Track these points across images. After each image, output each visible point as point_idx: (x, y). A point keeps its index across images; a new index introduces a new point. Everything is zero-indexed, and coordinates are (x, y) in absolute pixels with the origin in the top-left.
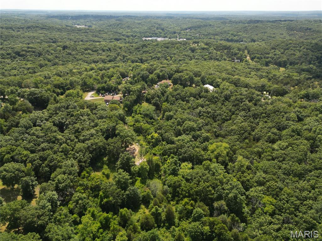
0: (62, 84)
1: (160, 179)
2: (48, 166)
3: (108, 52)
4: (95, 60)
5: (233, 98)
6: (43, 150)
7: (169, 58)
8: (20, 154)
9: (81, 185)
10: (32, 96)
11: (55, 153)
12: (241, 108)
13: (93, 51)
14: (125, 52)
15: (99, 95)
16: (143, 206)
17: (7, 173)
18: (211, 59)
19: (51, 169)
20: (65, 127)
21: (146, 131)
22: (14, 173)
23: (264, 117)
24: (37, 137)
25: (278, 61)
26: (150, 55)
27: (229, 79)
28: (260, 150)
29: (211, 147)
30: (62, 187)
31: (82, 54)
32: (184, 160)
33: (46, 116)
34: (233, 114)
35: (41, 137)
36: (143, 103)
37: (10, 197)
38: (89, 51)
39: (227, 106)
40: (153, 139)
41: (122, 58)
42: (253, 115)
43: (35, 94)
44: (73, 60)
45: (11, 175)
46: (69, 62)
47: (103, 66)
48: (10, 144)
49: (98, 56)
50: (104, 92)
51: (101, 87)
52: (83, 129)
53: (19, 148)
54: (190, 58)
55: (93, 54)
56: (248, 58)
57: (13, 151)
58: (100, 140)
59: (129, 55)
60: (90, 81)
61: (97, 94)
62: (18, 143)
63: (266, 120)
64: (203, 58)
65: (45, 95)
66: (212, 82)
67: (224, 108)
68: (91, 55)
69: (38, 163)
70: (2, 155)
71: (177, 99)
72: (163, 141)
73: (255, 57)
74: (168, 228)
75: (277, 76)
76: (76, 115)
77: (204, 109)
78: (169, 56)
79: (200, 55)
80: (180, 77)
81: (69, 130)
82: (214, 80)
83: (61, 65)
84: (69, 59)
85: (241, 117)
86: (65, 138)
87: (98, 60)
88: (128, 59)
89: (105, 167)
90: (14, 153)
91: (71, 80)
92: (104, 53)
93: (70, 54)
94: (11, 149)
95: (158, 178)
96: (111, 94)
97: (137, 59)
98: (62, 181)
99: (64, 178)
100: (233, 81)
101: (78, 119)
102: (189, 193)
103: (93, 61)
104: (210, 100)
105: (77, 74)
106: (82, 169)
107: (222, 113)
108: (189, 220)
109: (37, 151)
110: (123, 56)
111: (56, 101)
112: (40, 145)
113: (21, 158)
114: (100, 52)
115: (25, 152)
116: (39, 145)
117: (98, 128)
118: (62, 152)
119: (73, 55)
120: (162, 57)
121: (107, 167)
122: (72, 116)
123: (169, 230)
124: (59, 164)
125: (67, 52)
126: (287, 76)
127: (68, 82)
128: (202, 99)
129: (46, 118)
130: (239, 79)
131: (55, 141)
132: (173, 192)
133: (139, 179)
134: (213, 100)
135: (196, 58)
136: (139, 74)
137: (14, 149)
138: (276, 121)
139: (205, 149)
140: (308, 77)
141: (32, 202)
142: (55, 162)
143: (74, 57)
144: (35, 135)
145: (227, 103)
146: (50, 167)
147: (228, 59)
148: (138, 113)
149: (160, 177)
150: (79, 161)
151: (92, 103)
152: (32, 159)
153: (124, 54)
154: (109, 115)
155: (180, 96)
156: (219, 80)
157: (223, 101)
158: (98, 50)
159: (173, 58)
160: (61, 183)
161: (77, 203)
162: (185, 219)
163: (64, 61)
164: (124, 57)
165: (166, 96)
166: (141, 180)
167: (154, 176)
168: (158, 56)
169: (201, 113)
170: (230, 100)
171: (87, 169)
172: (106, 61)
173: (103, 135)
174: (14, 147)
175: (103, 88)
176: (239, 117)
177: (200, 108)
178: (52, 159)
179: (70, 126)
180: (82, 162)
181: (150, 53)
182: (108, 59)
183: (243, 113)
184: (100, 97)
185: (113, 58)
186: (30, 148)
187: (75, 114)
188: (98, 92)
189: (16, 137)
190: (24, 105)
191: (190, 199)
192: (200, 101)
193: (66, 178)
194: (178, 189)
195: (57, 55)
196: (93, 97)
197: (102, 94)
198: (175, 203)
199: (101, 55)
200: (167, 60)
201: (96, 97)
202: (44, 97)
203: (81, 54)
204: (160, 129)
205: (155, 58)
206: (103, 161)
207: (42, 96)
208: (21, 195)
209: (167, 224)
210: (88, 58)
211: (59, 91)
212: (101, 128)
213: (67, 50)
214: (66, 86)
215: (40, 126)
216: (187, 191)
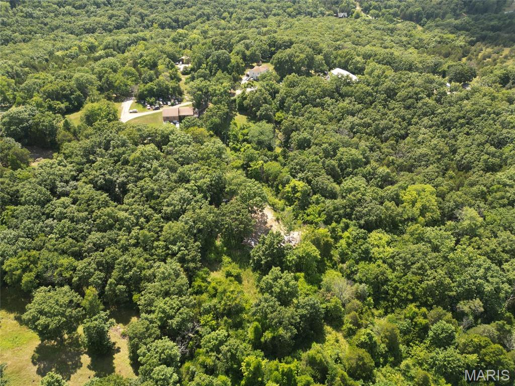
0: (64, 89)
1: (337, 268)
2: (120, 280)
3: (107, 8)
4: (87, 26)
5: (402, 93)
6: (98, 247)
7: (226, 14)
8: (53, 265)
9: (207, 312)
10: (18, 127)
11: (125, 249)
12: (420, 112)
13: (76, 8)
14: (141, 6)
15: (144, 106)
16: (328, 328)
17: (49, 320)
18: (299, 13)
19: (128, 286)
20: (117, 189)
21: (276, 177)
22: (63, 315)
23: (462, 125)
24: (72, 220)
25: (408, 12)
26: (191, 9)
27: (376, 55)
28: (485, 189)
29: (406, 196)
30: (177, 326)
31: (56, 16)
32: (369, 227)
33: (71, 171)
34: (410, 124)
35: (84, 220)
36: (236, 115)
37: (64, 362)
38: (68, 7)
39: (393, 109)
40: (298, 191)
41: (139, 20)
42: (442, 123)
43: (22, 121)
44: (42, 28)
45: (60, 321)
46: (36, 33)
47: (114, 40)
48: (22, 248)
49: (89, 17)
50: (153, 99)
51: (147, 90)
52: (161, 191)
53: (44, 252)
54: (262, 13)
55: (78, 15)
56: (358, 8)
57: (35, 262)
58: (205, 211)
59: (152, 13)
60: (118, 78)
61: (141, 106)
62: (38, 242)
63: (467, 130)
64: (285, 11)
65: (44, 121)
66: (347, 62)
67: (391, 115)
68: (75, 15)
69: (99, 279)
70: (15, 275)
71: (304, 105)
72: (315, 193)
73: (370, 6)
74: (395, 364)
75: (425, 42)
76: (134, 160)
77: (356, 120)
78: (225, 11)
79: (279, 7)
80: (290, 56)
81: (133, 197)
82: (350, 59)
83: (20, 42)
84: (33, 26)
85: (426, 128)
86: (131, 214)
87: (93, 27)
88: (152, 22)
89: (226, 259)
90: (40, 267)
91: (77, 79)
92: (100, 11)
93: (30, 16)
94: (29, 260)
95: (333, 268)
96: (169, 103)
97: (169, 20)
98: (172, 312)
99: (175, 305)
100: (384, 59)
101: (142, 169)
102: (413, 294)
103: (85, 30)
104: (360, 100)
105: (70, 62)
106: (191, 275)
107: (390, 123)
108: (425, 343)
109: (85, 251)
110: (140, 14)
111: (72, 130)
112: (87, 237)
113: (61, 275)
114: (92, 8)
115: (65, 261)
116: (84, 238)
117: (191, 184)
118: (136, 245)
119: (38, 18)
120: (214, 14)
121: (230, 260)
122: (126, 162)
123: (397, 368)
124: (144, 272)
125: (22, 12)
126: (439, 39)
127: (73, 83)
128: (347, 100)
129: (73, 175)
130: (392, 54)
131: (114, 224)
132: (375, 292)
133: (303, 274)
134: (365, 100)
135: (273, 12)
136: (208, 56)
137: (34, 256)
138: (487, 131)
139: (398, 201)
140: (469, 40)
141: (114, 361)
142: (136, 271)
143: (42, 23)
144: (66, 218)
145: (392, 104)
146: (126, 282)
147: (327, 13)
148: (241, 139)
149: (334, 266)
150: (182, 260)
151: (154, 131)
152: (84, 272)
153: (141, 10)
154: (202, 154)
155: (306, 96)
156: (359, 59)
157: (385, 100)
158: (85, 6)
159: (234, 15)
160: (172, 317)
161: (219, 352)
162: (417, 342)
163: (26, 33)
164: (143, 17)
165: (279, 98)
166: (305, 278)
167: (325, 265)
168: (205, 12)
169: (354, 128)
170: (397, 97)
171: (201, 273)
172: (110, 27)
173: (205, 197)
174: (33, 253)
175: (151, 93)
176: (423, 130)
177: (350, 118)
178: (125, 266)
179: (130, 186)
180: (188, 261)
181: (189, 7)
182: (113, 22)
183: (426, 120)
184: (149, 112)
185: (122, 20)
186: (70, 248)
187: (131, 158)
188: (142, 99)
189: (29, 229)
190: (6, 149)
191: (418, 304)
192: (345, 104)
193: (178, 305)
194: (385, 287)
195: (5, 19)
196: (136, 112)
197: (151, 104)
198: (381, 311)
199: (95, 16)
200: (224, 19)
201: (142, 111)
202: (43, 126)
203: (53, 14)
204: (302, 170)
205: (200, 16)
206: (216, 248)
207: (37, 124)
208: (86, 353)
209: (391, 359)
210: (70, 22)
211: (63, 106)
212: (198, 184)
213: (20, 7)
214: (72, 94)
215: (66, 194)
216: (409, 291)
